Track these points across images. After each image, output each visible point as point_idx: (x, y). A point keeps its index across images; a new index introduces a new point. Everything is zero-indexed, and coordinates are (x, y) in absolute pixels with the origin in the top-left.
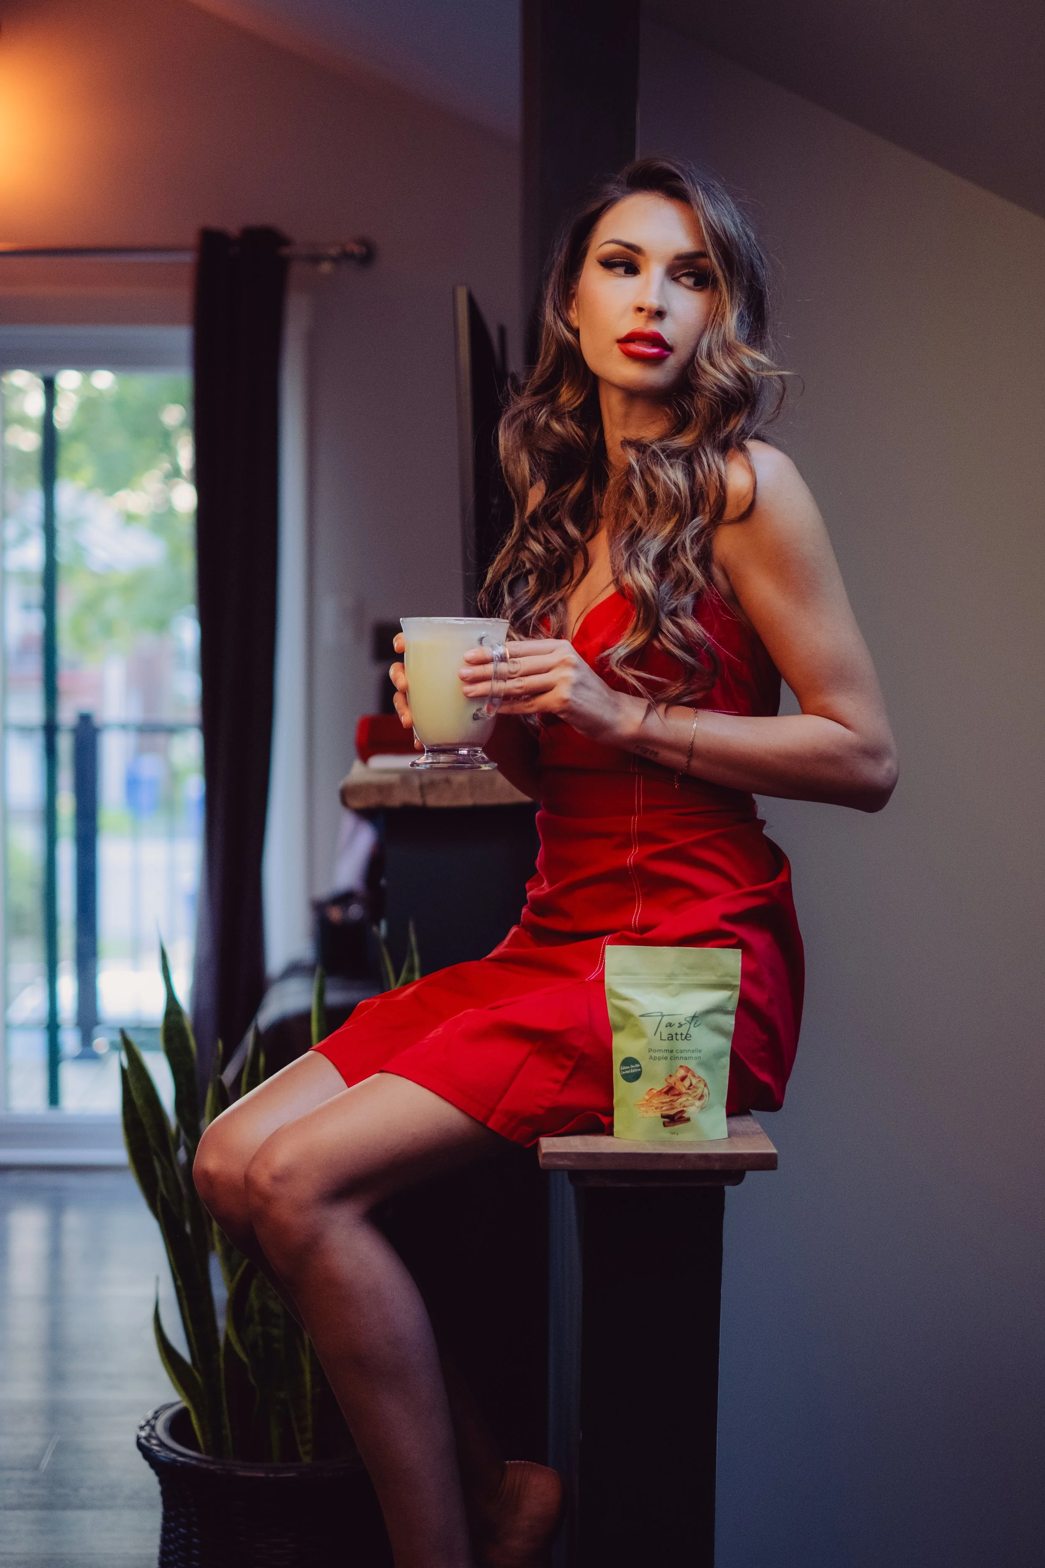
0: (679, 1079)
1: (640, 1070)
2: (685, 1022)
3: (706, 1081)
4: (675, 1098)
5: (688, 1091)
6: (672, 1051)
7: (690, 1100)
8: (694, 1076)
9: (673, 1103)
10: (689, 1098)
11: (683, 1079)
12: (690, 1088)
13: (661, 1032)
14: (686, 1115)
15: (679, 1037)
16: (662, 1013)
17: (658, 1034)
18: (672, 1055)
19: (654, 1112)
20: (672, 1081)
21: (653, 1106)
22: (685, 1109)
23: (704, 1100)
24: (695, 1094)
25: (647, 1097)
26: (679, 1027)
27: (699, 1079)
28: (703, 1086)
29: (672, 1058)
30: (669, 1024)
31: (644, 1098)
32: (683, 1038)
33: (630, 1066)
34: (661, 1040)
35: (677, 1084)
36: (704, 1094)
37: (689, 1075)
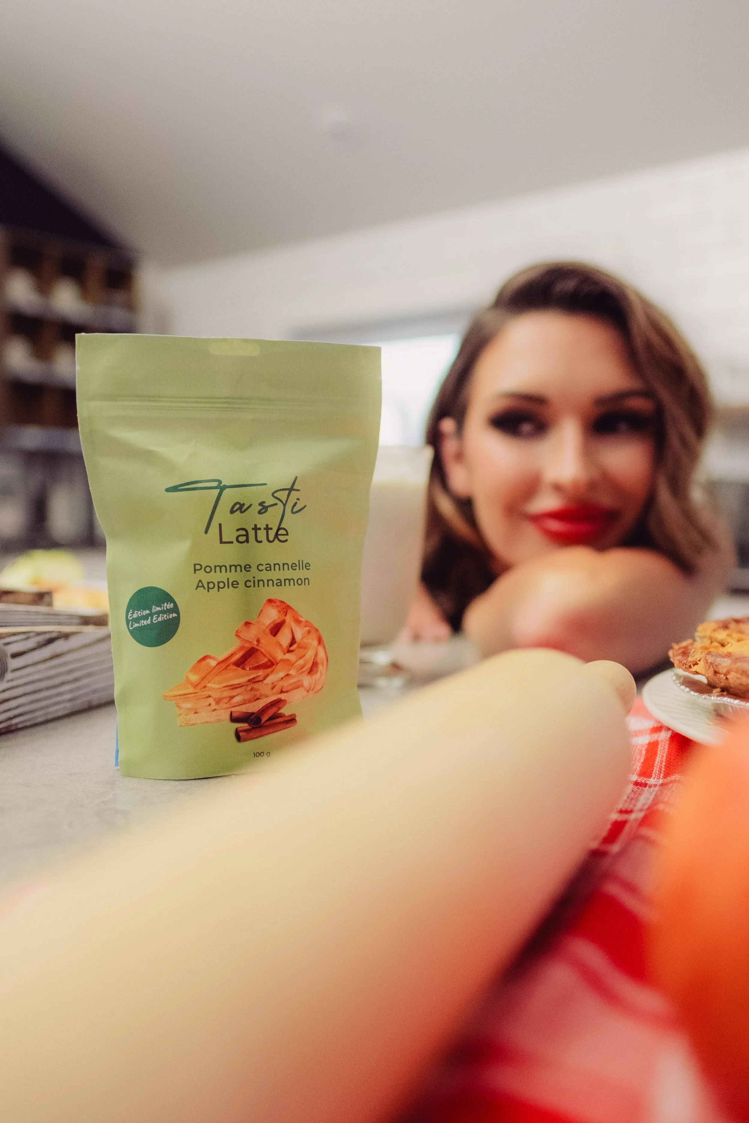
0: (268, 631)
1: (175, 615)
2: (272, 501)
3: (320, 631)
4: (261, 673)
5: (288, 656)
6: (247, 568)
7: (294, 677)
8: (298, 622)
9: (256, 686)
10: (292, 672)
11: (276, 629)
12: (292, 648)
13: (220, 525)
14: (286, 711)
15: (262, 535)
16: (220, 482)
17: (214, 528)
18: (249, 576)
19: (215, 710)
20: (251, 634)
21: (210, 696)
22: (283, 696)
23: (319, 674)
24: (301, 662)
25: (194, 678)
26: (260, 512)
27: (307, 628)
28: (315, 643)
29: (248, 584)
30: (238, 506)
31: (187, 678)
32: (271, 539)
33: (150, 609)
34: (221, 542)
35: (262, 641)
36: (319, 660)
37: (288, 619)
